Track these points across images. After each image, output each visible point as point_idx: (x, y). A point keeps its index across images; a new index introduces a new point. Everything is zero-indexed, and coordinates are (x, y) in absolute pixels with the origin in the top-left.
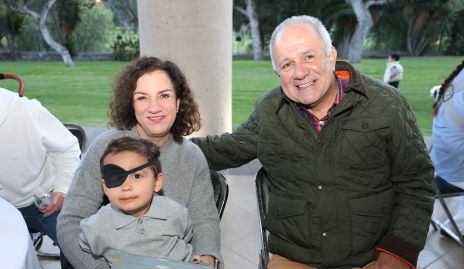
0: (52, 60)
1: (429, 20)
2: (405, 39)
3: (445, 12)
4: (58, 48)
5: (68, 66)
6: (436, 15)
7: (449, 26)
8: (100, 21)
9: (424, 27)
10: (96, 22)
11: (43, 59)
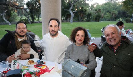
0: (5, 24)
1: (83, 15)
2: (79, 18)
3: (85, 14)
4: (8, 22)
5: (10, 25)
6: (84, 14)
7: (86, 16)
8: (15, 15)
9: (82, 16)
10: (14, 15)
11: (3, 24)
